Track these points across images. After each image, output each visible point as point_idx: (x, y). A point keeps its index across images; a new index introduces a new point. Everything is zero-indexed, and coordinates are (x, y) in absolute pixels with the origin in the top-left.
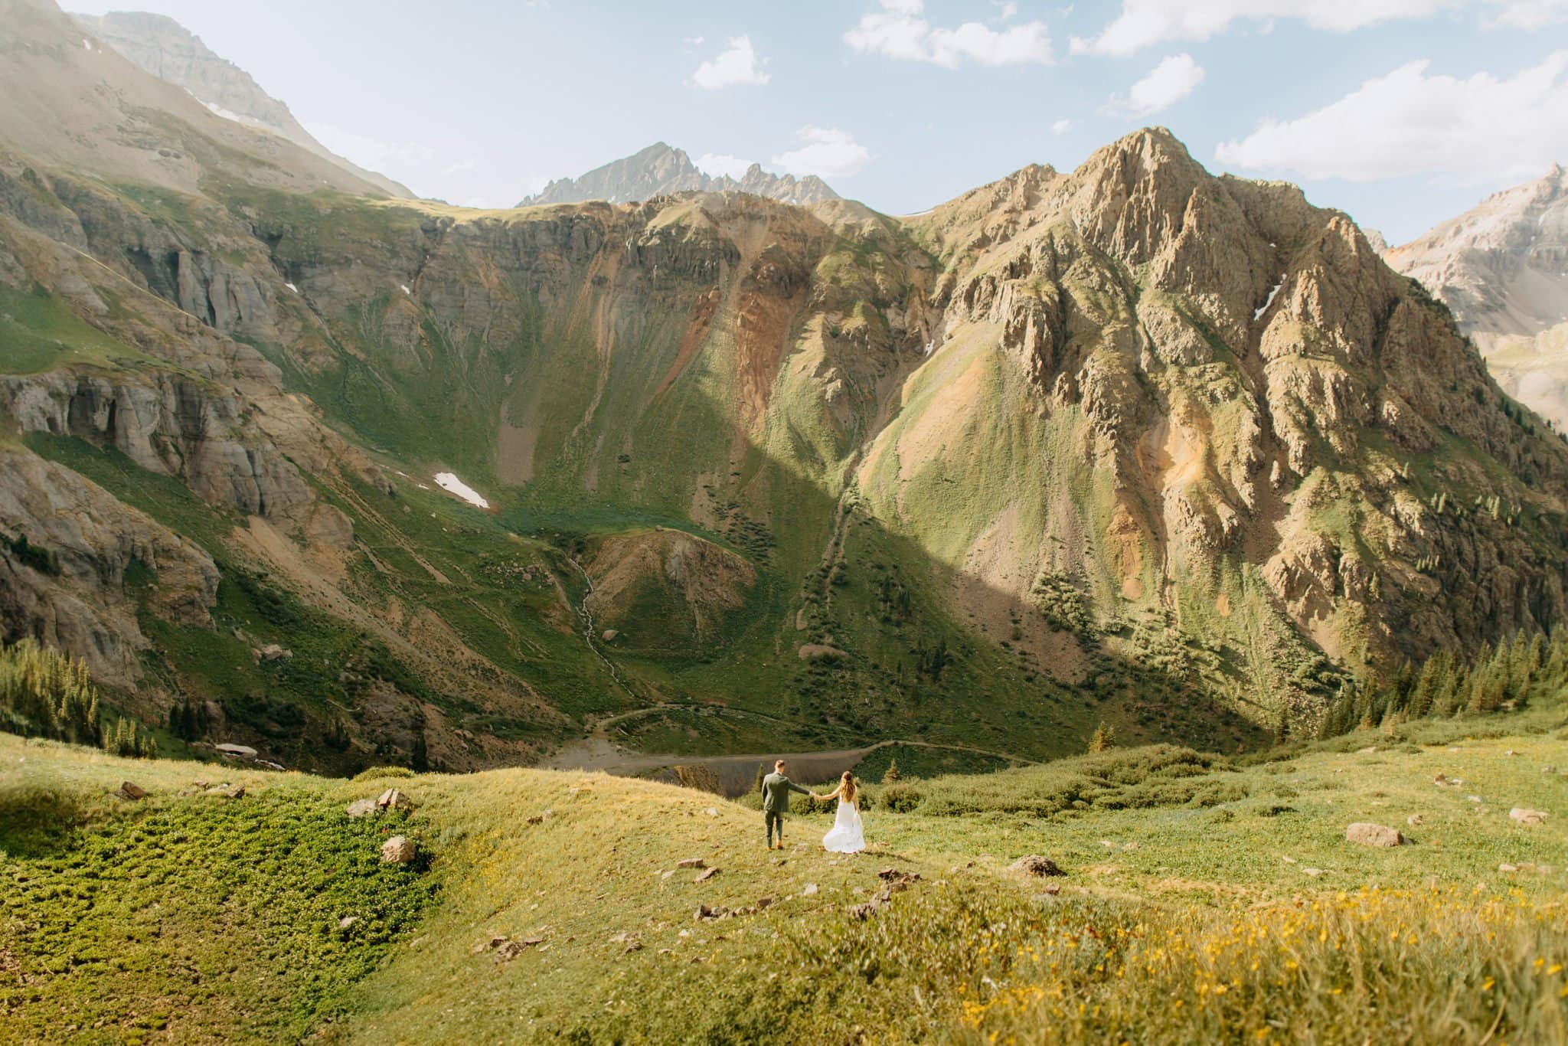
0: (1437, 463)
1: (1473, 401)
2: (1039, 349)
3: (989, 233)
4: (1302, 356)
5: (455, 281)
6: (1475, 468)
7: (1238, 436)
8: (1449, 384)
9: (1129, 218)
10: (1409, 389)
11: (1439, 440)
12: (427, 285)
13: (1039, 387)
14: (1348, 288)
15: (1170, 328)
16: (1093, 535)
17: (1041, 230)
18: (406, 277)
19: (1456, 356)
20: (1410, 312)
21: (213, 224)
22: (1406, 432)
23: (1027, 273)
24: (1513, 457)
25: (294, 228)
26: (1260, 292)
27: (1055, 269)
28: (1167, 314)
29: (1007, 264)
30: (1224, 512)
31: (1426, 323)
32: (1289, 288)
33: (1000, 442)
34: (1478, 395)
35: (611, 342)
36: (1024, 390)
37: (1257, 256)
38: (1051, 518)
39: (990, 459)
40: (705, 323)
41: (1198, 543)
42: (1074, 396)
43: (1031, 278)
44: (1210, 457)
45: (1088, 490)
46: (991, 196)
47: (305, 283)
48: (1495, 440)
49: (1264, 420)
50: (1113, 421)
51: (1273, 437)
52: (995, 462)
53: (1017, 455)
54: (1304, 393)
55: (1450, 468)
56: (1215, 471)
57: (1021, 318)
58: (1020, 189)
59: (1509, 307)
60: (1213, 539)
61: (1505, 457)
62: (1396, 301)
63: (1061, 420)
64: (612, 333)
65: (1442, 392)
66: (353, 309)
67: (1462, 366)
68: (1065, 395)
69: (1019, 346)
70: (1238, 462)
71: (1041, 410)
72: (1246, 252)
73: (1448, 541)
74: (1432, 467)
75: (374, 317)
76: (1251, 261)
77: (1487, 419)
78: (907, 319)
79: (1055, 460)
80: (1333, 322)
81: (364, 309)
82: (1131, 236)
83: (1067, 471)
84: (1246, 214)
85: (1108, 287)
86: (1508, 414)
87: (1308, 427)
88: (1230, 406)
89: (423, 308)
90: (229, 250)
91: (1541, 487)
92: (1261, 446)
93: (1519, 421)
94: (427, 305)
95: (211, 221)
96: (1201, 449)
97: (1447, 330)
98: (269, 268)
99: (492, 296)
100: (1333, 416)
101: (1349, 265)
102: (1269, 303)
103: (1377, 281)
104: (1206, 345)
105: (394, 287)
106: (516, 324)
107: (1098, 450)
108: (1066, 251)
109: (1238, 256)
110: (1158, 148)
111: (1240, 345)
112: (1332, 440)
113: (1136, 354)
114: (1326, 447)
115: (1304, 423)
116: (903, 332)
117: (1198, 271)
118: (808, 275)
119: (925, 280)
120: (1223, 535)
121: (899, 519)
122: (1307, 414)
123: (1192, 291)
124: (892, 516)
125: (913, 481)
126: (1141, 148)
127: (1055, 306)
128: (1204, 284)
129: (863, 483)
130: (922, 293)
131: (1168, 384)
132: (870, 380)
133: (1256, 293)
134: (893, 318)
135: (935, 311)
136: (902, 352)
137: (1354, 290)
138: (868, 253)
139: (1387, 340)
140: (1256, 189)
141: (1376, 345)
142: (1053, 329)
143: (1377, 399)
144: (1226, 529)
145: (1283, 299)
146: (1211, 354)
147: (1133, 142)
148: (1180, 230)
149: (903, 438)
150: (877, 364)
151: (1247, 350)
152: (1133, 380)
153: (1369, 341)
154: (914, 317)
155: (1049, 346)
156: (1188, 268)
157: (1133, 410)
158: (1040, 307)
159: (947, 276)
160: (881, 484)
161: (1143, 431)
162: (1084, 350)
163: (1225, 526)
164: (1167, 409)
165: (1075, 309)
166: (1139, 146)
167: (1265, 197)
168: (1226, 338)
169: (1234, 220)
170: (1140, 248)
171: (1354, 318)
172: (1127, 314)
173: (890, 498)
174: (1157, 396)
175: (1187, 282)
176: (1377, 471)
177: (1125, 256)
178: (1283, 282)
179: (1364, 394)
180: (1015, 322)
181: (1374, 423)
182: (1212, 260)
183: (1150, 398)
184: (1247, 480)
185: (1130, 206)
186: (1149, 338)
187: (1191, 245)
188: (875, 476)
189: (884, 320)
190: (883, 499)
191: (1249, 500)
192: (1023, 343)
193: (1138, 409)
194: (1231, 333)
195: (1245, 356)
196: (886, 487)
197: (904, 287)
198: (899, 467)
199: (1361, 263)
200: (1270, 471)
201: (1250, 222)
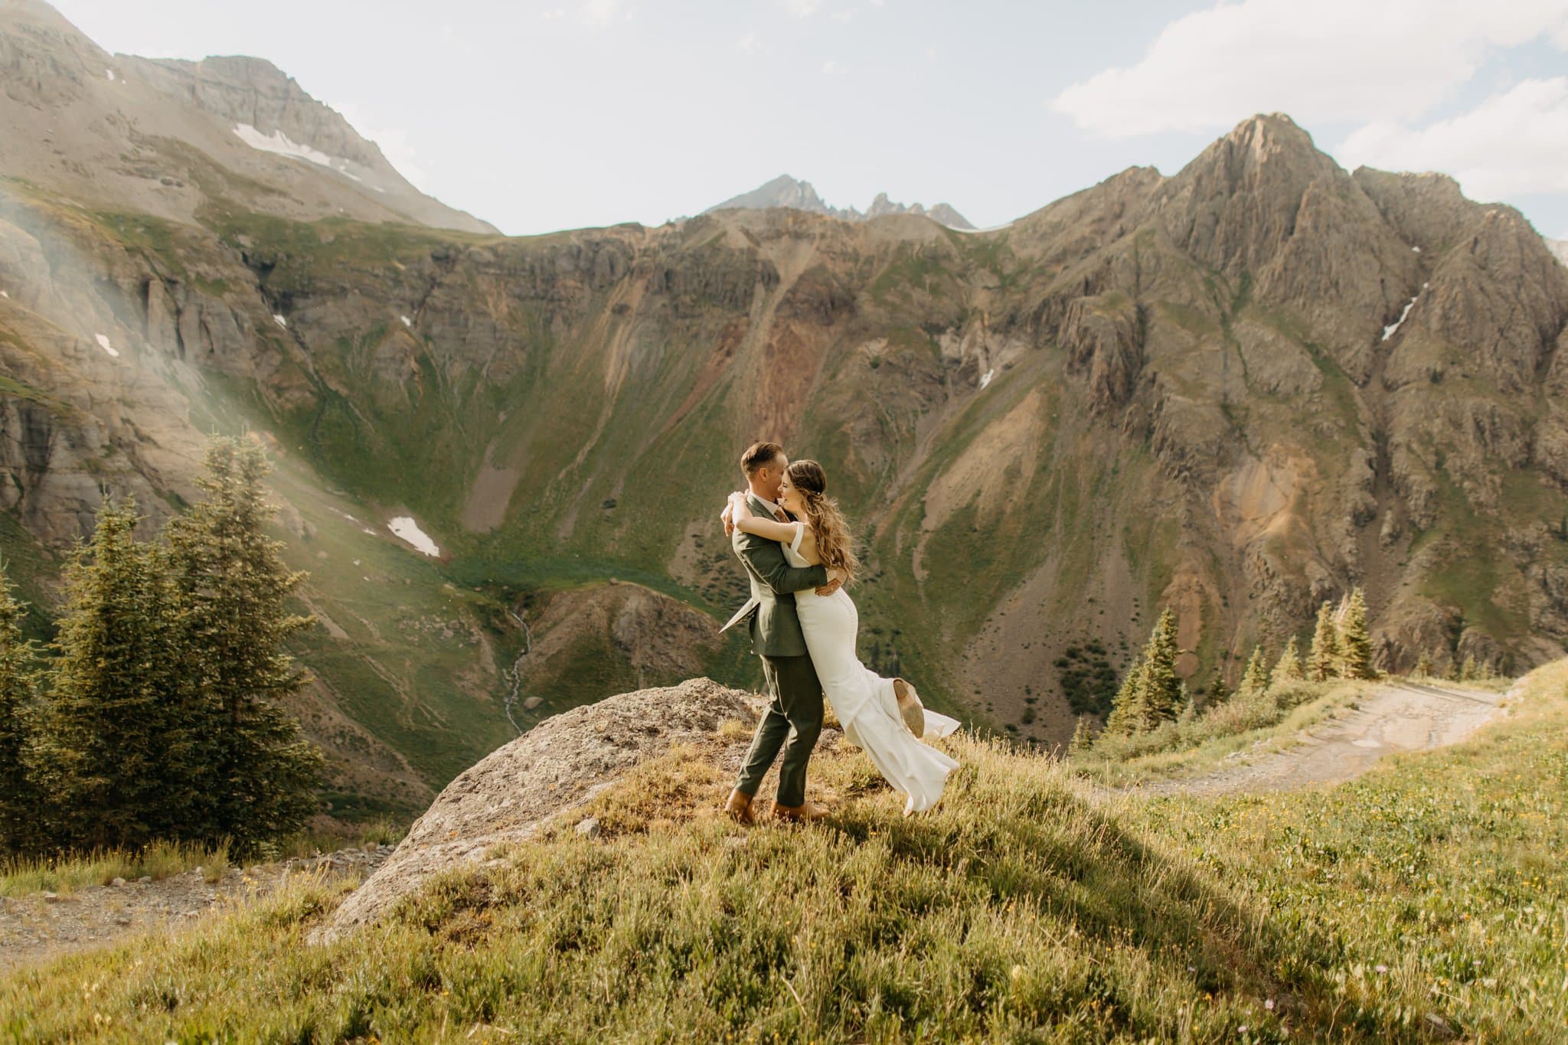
5: (460, 311)
7: (1343, 480)
12: (430, 315)
13: (1104, 422)
14: (1505, 298)
15: (1272, 350)
17: (1127, 240)
18: (408, 308)
21: (197, 252)
23: (1103, 290)
25: (289, 256)
26: (1392, 305)
27: (1138, 284)
28: (1270, 334)
29: (1081, 278)
30: (1314, 573)
32: (1427, 299)
35: (622, 376)
37: (1391, 262)
38: (1097, 577)
40: (729, 354)
41: (1276, 610)
42: (1145, 433)
43: (1106, 295)
45: (1147, 544)
47: (295, 314)
49: (1380, 461)
50: (1187, 461)
51: (1391, 480)
54: (1435, 426)
56: (1310, 522)
57: (1087, 341)
58: (1114, 195)
60: (1296, 606)
64: (626, 364)
66: (344, 342)
69: (1085, 374)
72: (1378, 258)
75: (366, 349)
76: (1383, 268)
78: (964, 346)
80: (1482, 340)
81: (357, 342)
84: (1384, 214)
87: (1436, 469)
89: (422, 341)
90: (209, 280)
92: (1374, 493)
94: (427, 337)
95: (195, 250)
96: (1294, 496)
98: (256, 298)
99: (499, 327)
100: (1472, 455)
101: (1508, 269)
102: (1402, 319)
103: (1544, 288)
104: (1315, 370)
105: (392, 318)
106: (521, 357)
108: (1153, 263)
109: (1366, 263)
110: (1270, 137)
111: (1360, 370)
112: (1467, 484)
113: (1225, 381)
114: (1459, 493)
115: (1432, 464)
116: (958, 361)
117: (1312, 282)
118: (854, 298)
119: (992, 302)
120: (1310, 601)
121: (913, 576)
122: (1437, 453)
123: (1304, 304)
124: (906, 572)
125: (936, 532)
126: (1250, 140)
127: (1132, 325)
128: (1319, 297)
129: (878, 534)
130: (986, 316)
131: (1262, 416)
132: (911, 415)
133: (1387, 307)
134: (948, 345)
135: (998, 337)
136: (954, 383)
137: (1513, 299)
138: (927, 272)
139: (1555, 360)
140: (1400, 183)
141: (1541, 367)
142: (1126, 354)
143: (1534, 434)
144: (1314, 594)
145: (1420, 315)
146: (1320, 381)
147: (1241, 131)
148: (1291, 233)
149: (934, 481)
150: (921, 398)
151: (1368, 376)
152: (1217, 413)
153: (1530, 362)
154: (973, 344)
155: (1119, 374)
156: (1300, 277)
157: (1215, 449)
158: (1112, 327)
159: (1017, 297)
160: (899, 535)
161: (1225, 474)
162: (1162, 378)
163: (1314, 588)
164: (1258, 448)
165: (1156, 329)
166: (1248, 135)
167: (1410, 192)
168: (1341, 362)
169: (1364, 220)
170: (1241, 256)
171: (1511, 334)
172: (1219, 335)
173: (907, 551)
174: (1246, 432)
175: (1299, 293)
176: (1524, 524)
177: (1224, 266)
178: (1422, 293)
179: (1517, 429)
180: (1081, 347)
181: (1528, 463)
182: (1330, 268)
183: (1237, 434)
184: (1348, 533)
185: (1234, 206)
186: (1244, 363)
187: (1304, 251)
188: (894, 525)
189: (936, 347)
190: (898, 552)
191: (1349, 559)
192: (1089, 371)
193: (1220, 448)
194: (1349, 355)
195: (1365, 383)
196: (904, 538)
197: (964, 310)
198: (923, 516)
199: (1523, 266)
200: (1381, 523)
201: (1388, 222)
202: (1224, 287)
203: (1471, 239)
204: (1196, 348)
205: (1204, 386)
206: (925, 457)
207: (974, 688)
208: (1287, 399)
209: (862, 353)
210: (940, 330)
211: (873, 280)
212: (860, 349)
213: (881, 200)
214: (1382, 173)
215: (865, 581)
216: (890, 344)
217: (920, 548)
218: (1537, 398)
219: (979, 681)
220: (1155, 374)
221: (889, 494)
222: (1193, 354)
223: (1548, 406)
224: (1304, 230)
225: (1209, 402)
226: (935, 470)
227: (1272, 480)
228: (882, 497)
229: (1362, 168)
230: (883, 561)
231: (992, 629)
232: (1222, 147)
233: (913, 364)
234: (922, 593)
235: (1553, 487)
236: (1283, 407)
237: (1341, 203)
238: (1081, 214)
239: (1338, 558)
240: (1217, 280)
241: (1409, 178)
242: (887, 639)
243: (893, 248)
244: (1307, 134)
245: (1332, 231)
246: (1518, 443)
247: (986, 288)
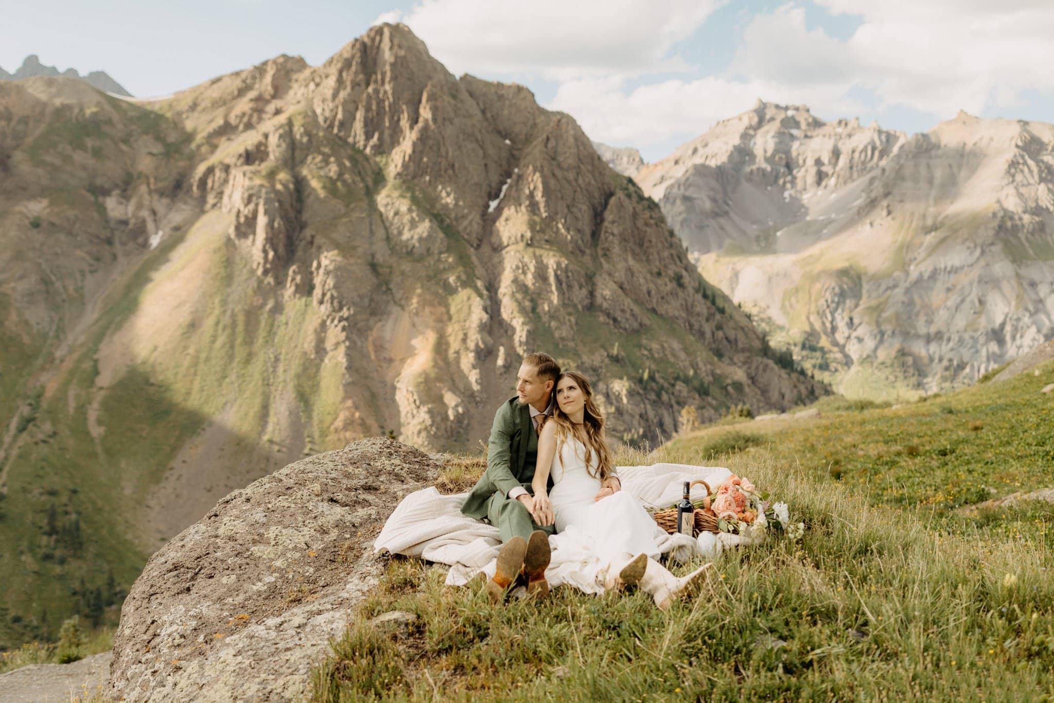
0: (644, 342)
1: (674, 285)
2: (271, 240)
3: (233, 120)
4: (528, 245)
6: (676, 345)
7: (467, 324)
8: (655, 270)
9: (368, 109)
10: (620, 275)
11: (646, 321)
13: (270, 279)
14: (569, 182)
15: (406, 219)
16: (316, 435)
17: (282, 119)
19: (660, 245)
20: (621, 206)
22: (619, 315)
23: (262, 160)
24: (708, 335)
26: (494, 185)
27: (293, 157)
28: (404, 205)
29: (242, 150)
30: (451, 400)
31: (635, 215)
32: (518, 181)
33: (221, 340)
34: (678, 279)
36: (254, 283)
37: (491, 151)
38: (272, 420)
39: (207, 360)
41: (424, 434)
42: (306, 288)
43: (265, 167)
44: (441, 347)
45: (316, 387)
46: (238, 83)
48: (693, 320)
49: (493, 308)
50: (345, 313)
51: (501, 323)
52: (214, 362)
53: (240, 353)
54: (529, 280)
55: (655, 346)
56: (445, 359)
57: (251, 207)
58: (268, 78)
59: (732, 215)
60: (437, 428)
61: (702, 334)
62: (611, 194)
63: (292, 314)
65: (649, 276)
67: (666, 254)
68: (297, 286)
69: (251, 237)
70: (467, 349)
71: (270, 304)
72: (482, 147)
73: (651, 414)
74: (640, 346)
76: (485, 156)
77: (686, 301)
78: (131, 208)
79: (282, 357)
80: (557, 213)
82: (371, 127)
83: (295, 367)
84: (483, 112)
85: (347, 176)
86: (705, 296)
87: (532, 313)
88: (464, 294)
91: (731, 359)
92: (490, 333)
93: (713, 303)
96: (432, 337)
97: (652, 222)
100: (555, 301)
101: (570, 161)
102: (501, 196)
103: (594, 176)
104: (441, 235)
107: (329, 345)
108: (305, 139)
109: (473, 151)
110: (396, 41)
111: (474, 235)
112: (553, 324)
113: (372, 244)
114: (548, 331)
115: (529, 309)
116: (125, 223)
117: (435, 163)
118: (9, 157)
119: (157, 168)
120: (449, 424)
121: (88, 433)
122: (532, 300)
123: (430, 181)
124: (81, 432)
125: (112, 388)
126: (381, 41)
127: (291, 194)
128: (441, 176)
129: (49, 394)
130: (152, 180)
131: (403, 273)
132: (78, 275)
133: (490, 186)
134: (113, 206)
135: (165, 201)
136: (123, 244)
137: (574, 184)
138: (88, 135)
139: (603, 230)
140: (493, 90)
141: (595, 234)
142: (285, 218)
143: (594, 284)
144: (452, 417)
145: (513, 193)
146: (445, 244)
147: (372, 34)
148: (416, 122)
149: (106, 340)
150: (88, 258)
151: (481, 241)
152: (367, 270)
153: (588, 231)
154: (140, 206)
155: (281, 236)
156: (425, 159)
157: (366, 301)
158: (272, 196)
159: (182, 164)
160: (72, 393)
161: (376, 322)
162: (319, 240)
163: (451, 414)
164: (401, 299)
165: (312, 198)
166: (378, 38)
167: (501, 97)
168: (460, 228)
169: (470, 116)
170: (380, 139)
171: (574, 210)
172: (364, 204)
173: (82, 410)
174: (392, 286)
175: (425, 173)
176: (592, 352)
177: (365, 146)
178: (514, 177)
179: (583, 280)
180: (246, 211)
181: (591, 307)
182: (447, 153)
183: (384, 288)
184: (474, 367)
185: (369, 96)
186: (386, 229)
187: (428, 138)
188: (66, 385)
189: (102, 209)
190: (71, 410)
191: (476, 387)
192: (254, 233)
193: (371, 300)
194: (465, 223)
195: (479, 246)
196: (77, 397)
197: (129, 175)
198: (96, 372)
199: (580, 159)
200: (497, 357)
201: (487, 120)
202: (366, 164)
203: (544, 136)
204: (346, 215)
205: (354, 248)
206: (95, 316)
207: (160, 536)
208: (421, 259)
209: (21, 213)
210: (106, 193)
211: (29, 140)
212: (17, 208)
213: (32, 63)
214: (480, 81)
215: (36, 443)
216: (51, 204)
217: (95, 405)
218: (595, 258)
219: (162, 527)
220: (313, 237)
221: (58, 354)
222: (344, 220)
223: (601, 264)
224: (426, 121)
225: (359, 261)
226: (106, 328)
227: (414, 325)
228: (51, 359)
229: (466, 75)
230: (55, 422)
231: (174, 478)
232: (358, 46)
233: (77, 226)
234: (99, 449)
235: (608, 324)
236: (419, 265)
237: (452, 101)
238: (241, 92)
239: (468, 385)
240: (360, 159)
241: (500, 85)
242: (64, 499)
243: (49, 110)
244: (423, 43)
245: (447, 123)
246: (584, 292)
247: (151, 154)
